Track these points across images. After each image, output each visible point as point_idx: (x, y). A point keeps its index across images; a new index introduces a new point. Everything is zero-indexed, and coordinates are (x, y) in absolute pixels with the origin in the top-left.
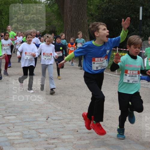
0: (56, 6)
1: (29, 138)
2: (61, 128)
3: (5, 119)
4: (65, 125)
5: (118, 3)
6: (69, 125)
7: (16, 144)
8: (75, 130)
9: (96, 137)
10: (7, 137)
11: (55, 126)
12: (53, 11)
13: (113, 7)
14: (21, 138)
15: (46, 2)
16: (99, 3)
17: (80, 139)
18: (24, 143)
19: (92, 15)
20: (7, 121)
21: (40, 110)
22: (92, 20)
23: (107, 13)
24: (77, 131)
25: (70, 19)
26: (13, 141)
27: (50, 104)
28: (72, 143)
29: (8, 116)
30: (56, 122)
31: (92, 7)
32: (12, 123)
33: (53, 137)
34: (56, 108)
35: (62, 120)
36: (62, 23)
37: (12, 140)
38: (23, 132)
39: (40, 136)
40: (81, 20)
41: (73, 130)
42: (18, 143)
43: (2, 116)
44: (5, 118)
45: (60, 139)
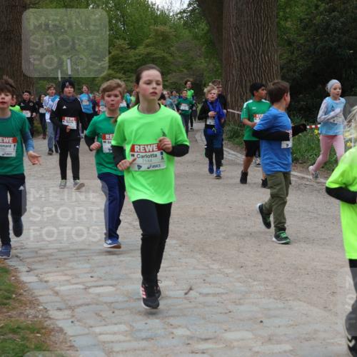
0: (204, 24)
1: (146, 339)
2: (221, 313)
3: (89, 293)
4: (231, 307)
5: (352, 12)
6: (242, 308)
7: (118, 352)
8: (256, 318)
9: (307, 336)
10: (96, 335)
11: (207, 309)
12: (196, 37)
13: (342, 23)
14: (128, 338)
15: (179, 16)
16: (307, 15)
17: (270, 339)
18: (135, 350)
19: (290, 43)
20: (93, 298)
21: (170, 271)
22: (290, 54)
23: (325, 36)
24: (261, 322)
25: (237, 55)
26: (111, 344)
27: (192, 257)
28: (250, 350)
29: (97, 286)
30: (210, 299)
31: (288, 24)
32: (106, 303)
33: (203, 337)
34: (208, 266)
35: (223, 296)
36: (217, 64)
37: (108, 342)
38: (134, 325)
39: (172, 333)
40: (263, 56)
41: (250, 319)
42: (122, 351)
43: (84, 287)
44: (91, 290)
45: (221, 340)
